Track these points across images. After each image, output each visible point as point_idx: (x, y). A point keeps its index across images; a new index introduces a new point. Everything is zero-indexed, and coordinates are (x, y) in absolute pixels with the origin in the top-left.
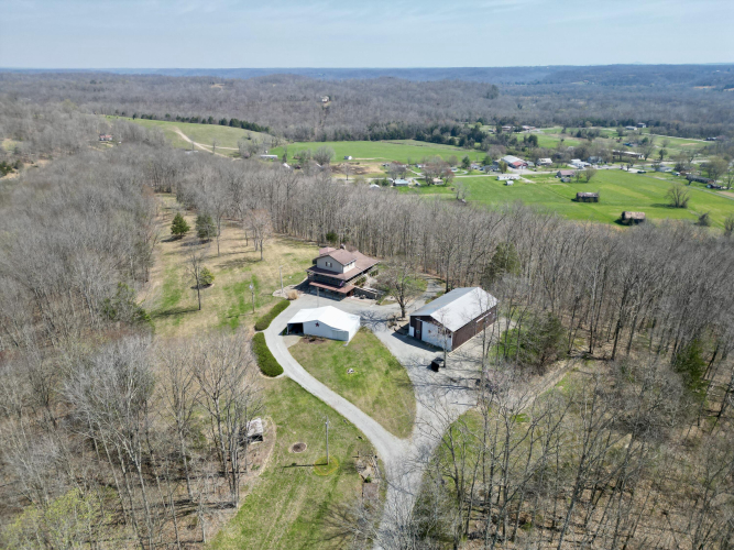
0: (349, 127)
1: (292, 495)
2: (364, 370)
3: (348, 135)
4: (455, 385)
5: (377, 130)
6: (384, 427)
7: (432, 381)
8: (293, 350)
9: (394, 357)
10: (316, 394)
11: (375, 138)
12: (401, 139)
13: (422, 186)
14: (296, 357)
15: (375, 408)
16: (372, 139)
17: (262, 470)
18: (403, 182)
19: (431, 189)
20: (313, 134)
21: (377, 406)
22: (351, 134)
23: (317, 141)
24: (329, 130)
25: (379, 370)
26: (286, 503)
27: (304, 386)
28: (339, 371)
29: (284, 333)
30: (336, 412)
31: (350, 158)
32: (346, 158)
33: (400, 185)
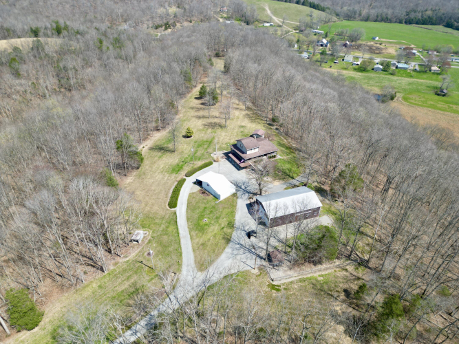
0: (390, 12)
1: (128, 279)
2: (213, 222)
3: (387, 18)
4: (253, 250)
5: (412, 16)
6: (195, 261)
7: (243, 243)
8: (191, 196)
9: (234, 220)
10: (179, 227)
11: (409, 22)
12: (433, 24)
13: (419, 72)
14: (188, 200)
15: (199, 248)
16: (406, 23)
17: (128, 259)
18: (405, 66)
19: (425, 76)
20: (360, 15)
21: (201, 247)
22: (389, 17)
23: (361, 20)
24: (373, 12)
25: (220, 225)
26: (123, 281)
27: (178, 220)
28: (201, 217)
29: (195, 183)
30: (180, 241)
31: (377, 39)
32: (373, 39)
33: (401, 68)
